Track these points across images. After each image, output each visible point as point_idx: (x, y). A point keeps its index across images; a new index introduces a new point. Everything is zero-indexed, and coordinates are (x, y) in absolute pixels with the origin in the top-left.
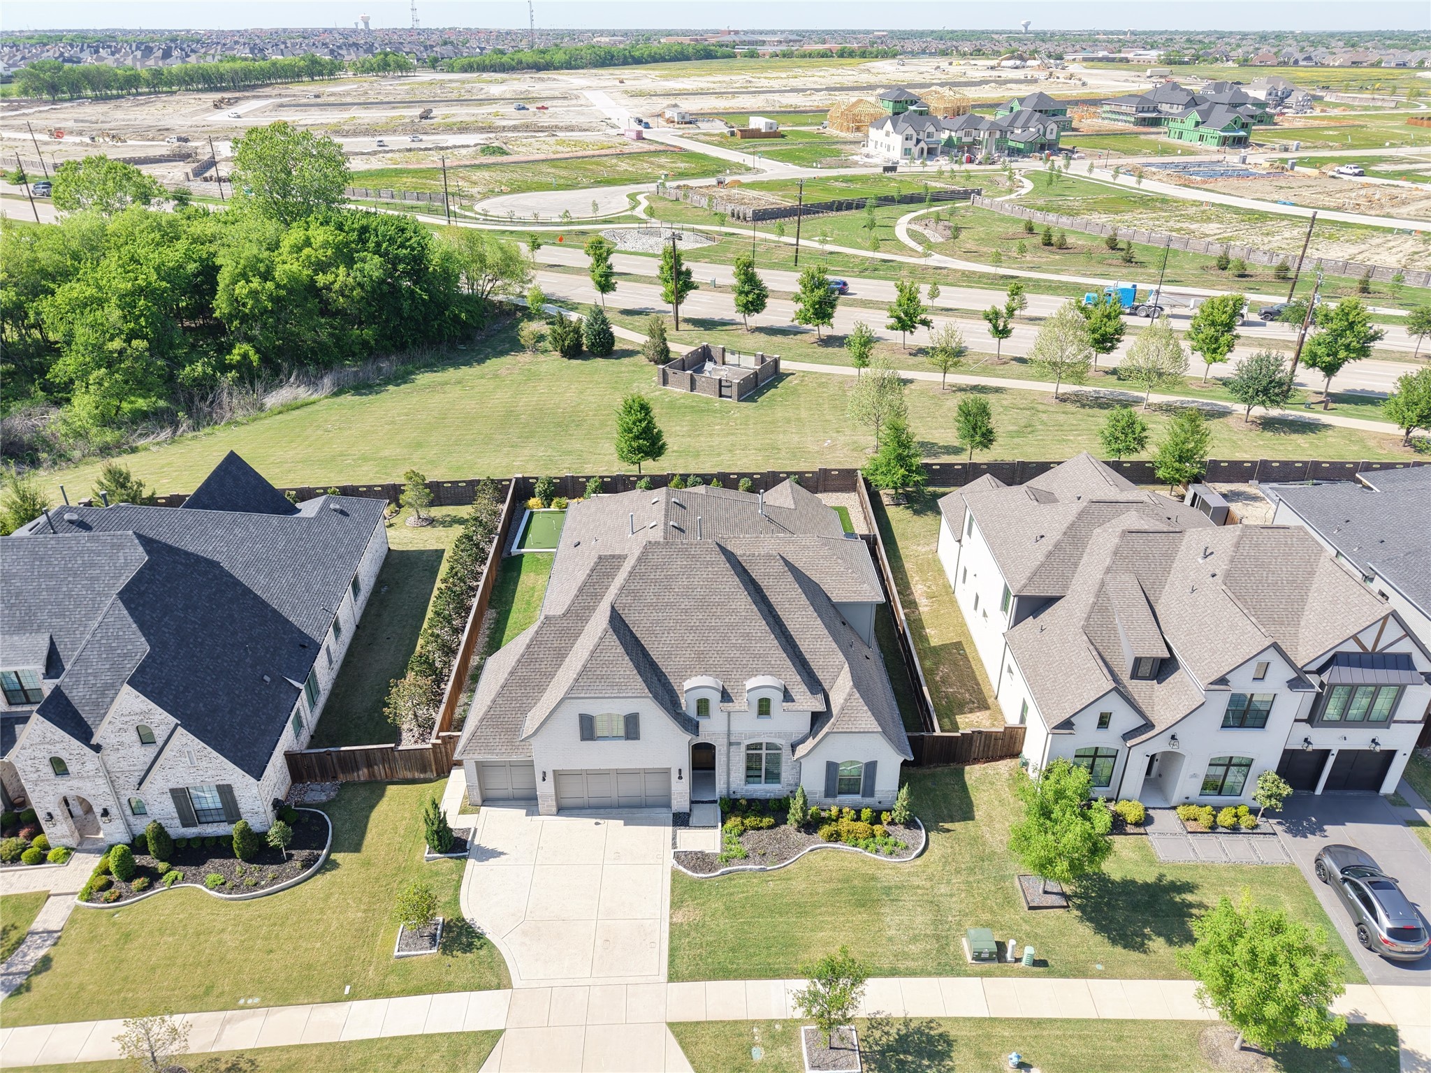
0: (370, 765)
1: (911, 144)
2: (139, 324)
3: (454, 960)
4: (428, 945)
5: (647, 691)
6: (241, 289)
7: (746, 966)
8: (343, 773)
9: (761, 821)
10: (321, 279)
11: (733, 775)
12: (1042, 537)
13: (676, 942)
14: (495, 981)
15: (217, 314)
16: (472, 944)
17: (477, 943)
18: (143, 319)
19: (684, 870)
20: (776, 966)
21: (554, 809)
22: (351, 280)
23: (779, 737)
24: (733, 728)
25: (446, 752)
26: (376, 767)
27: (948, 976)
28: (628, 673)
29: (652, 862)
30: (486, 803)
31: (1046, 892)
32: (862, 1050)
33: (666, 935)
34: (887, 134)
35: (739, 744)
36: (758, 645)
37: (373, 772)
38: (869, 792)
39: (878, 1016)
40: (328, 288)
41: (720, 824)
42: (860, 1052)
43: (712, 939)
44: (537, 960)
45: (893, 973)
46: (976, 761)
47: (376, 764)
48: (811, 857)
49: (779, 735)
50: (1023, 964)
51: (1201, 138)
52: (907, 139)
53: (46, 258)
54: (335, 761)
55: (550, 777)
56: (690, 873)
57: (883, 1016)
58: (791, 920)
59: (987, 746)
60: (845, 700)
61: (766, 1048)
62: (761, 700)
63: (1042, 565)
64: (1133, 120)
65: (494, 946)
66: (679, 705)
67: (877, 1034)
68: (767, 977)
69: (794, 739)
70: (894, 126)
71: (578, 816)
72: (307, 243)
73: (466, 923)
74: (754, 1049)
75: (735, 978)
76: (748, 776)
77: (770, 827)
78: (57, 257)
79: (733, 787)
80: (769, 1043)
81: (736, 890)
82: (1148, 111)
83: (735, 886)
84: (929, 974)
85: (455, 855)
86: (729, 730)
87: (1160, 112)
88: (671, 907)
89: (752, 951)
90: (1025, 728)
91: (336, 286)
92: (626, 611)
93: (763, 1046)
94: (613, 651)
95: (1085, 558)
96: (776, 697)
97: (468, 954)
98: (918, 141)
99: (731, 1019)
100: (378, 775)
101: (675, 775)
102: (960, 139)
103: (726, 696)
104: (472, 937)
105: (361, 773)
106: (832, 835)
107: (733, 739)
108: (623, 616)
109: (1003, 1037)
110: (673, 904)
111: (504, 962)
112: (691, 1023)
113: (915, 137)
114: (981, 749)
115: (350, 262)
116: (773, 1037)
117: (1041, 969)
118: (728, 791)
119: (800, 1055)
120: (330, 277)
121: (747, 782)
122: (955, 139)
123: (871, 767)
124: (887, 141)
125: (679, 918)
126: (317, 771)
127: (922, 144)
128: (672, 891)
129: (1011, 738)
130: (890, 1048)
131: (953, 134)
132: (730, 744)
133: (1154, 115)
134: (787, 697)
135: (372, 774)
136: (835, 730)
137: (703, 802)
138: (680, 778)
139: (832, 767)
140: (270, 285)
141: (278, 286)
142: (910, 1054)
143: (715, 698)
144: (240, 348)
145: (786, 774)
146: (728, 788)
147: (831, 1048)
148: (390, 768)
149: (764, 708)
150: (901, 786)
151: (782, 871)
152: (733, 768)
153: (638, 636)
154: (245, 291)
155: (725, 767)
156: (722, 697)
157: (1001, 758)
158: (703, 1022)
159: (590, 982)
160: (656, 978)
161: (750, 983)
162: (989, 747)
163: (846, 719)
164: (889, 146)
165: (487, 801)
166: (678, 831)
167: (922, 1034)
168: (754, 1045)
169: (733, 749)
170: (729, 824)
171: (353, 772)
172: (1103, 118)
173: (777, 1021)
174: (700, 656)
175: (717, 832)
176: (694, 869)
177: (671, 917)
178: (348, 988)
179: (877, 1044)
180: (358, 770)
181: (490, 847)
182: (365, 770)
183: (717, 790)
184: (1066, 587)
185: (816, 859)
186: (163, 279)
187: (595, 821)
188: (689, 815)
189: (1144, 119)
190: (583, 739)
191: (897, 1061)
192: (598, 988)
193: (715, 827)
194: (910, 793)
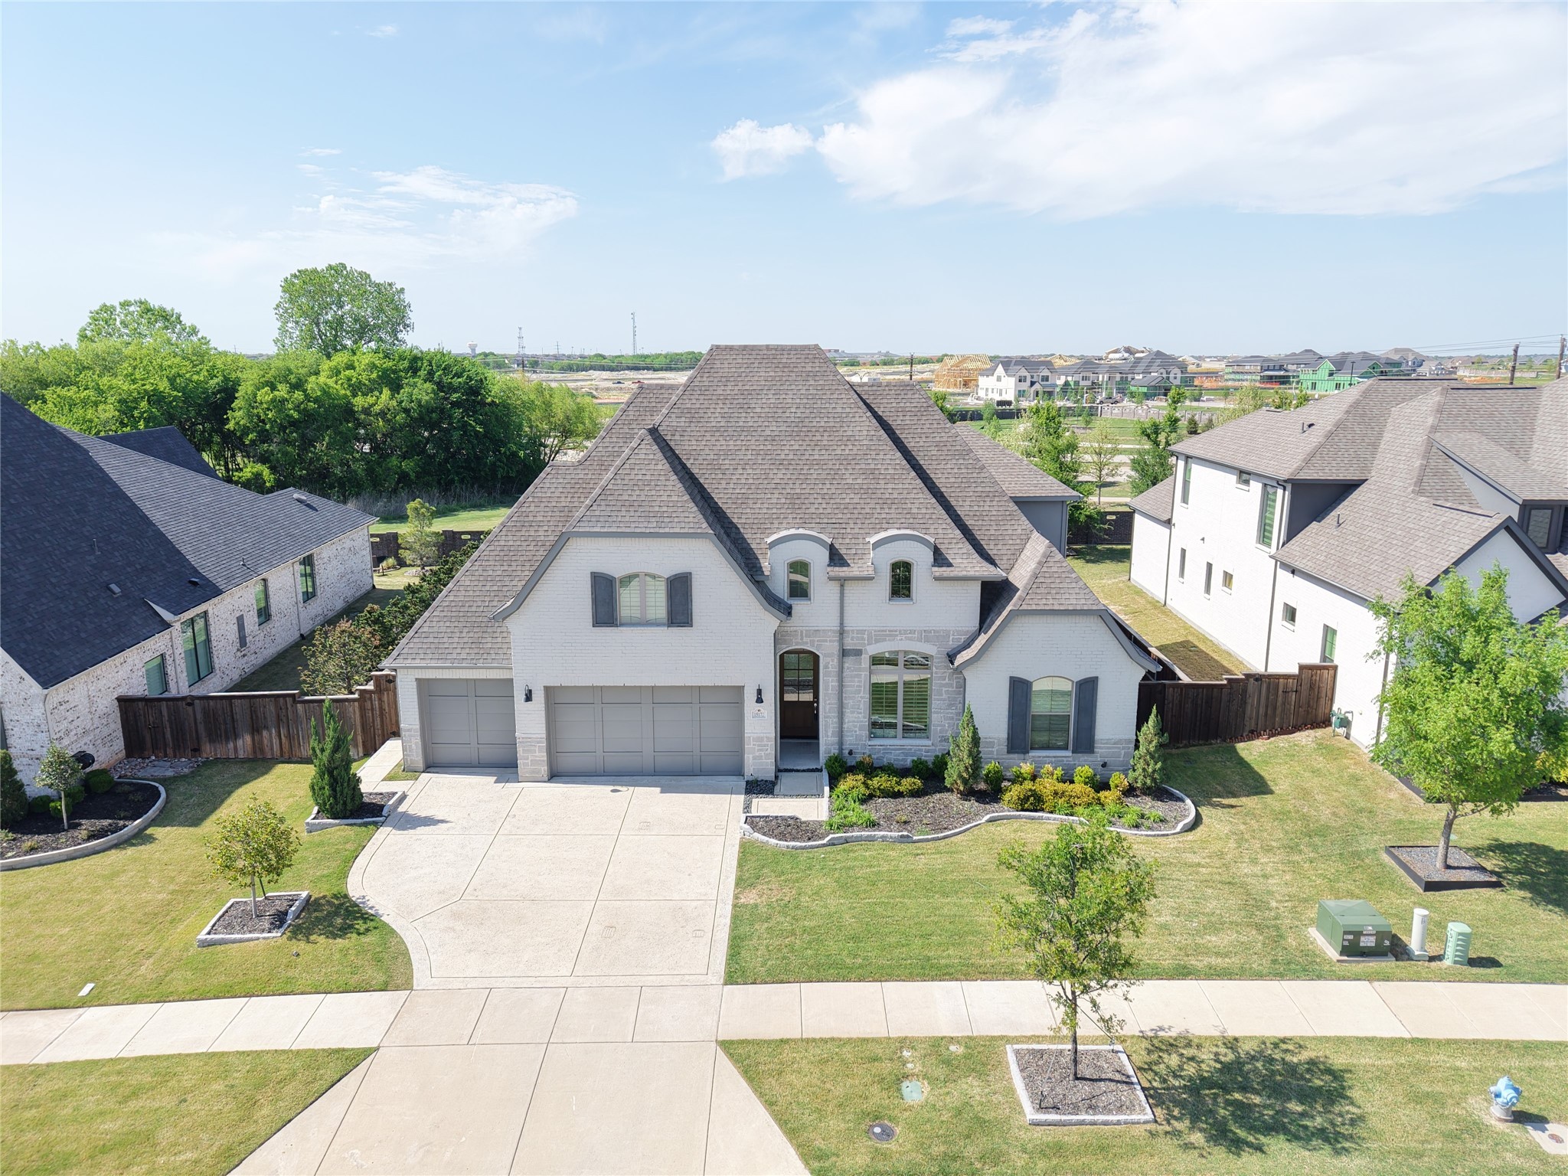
0: (255, 729)
1: (1025, 386)
2: (136, 428)
3: (309, 947)
4: (267, 925)
5: (705, 525)
6: (265, 395)
7: (882, 962)
8: (212, 741)
9: (899, 783)
10: (359, 402)
11: (849, 717)
12: (1310, 426)
13: (744, 929)
14: (381, 978)
15: (231, 426)
16: (351, 926)
17: (360, 925)
18: (142, 422)
19: (765, 838)
20: (943, 962)
21: (544, 770)
22: (395, 404)
23: (927, 640)
24: (851, 623)
25: (381, 709)
26: (265, 733)
27: (1298, 978)
28: (675, 498)
29: (706, 833)
30: (428, 770)
31: (1448, 867)
32: (1146, 1085)
33: (726, 921)
34: (999, 379)
35: (858, 653)
36: (890, 486)
37: (261, 742)
38: (1085, 743)
39: (1161, 1034)
40: (366, 411)
41: (827, 789)
42: (1143, 1089)
43: (813, 924)
44: (470, 951)
45: (1183, 973)
46: (1254, 734)
47: (266, 728)
48: (992, 828)
49: (926, 636)
50: (1447, 962)
51: (1338, 386)
52: (1020, 381)
53: (45, 368)
54: (199, 716)
55: (539, 697)
56: (773, 841)
57: (1173, 1033)
58: (965, 901)
59: (1271, 705)
60: (1039, 563)
61: (933, 1081)
62: (895, 566)
63: (1321, 446)
64: (1259, 378)
65: (393, 932)
66: (760, 569)
67: (1174, 1060)
68: (924, 978)
69: (952, 644)
70: (1006, 370)
71: (585, 783)
72: (351, 366)
73: (350, 900)
74: (904, 1085)
75: (860, 979)
76: (874, 725)
77: (916, 794)
78: (64, 369)
79: (850, 741)
80: (940, 1072)
81: (857, 863)
82: (1274, 370)
83: (855, 859)
84: (1259, 976)
85: (359, 821)
86: (842, 624)
87: (1286, 371)
88: (737, 885)
89: (892, 940)
90: (1335, 668)
91: (377, 408)
92: (677, 437)
93: (925, 1077)
94: (652, 467)
95: (1387, 436)
96: (920, 558)
97: (339, 940)
98: (1032, 384)
99: (854, 1035)
100: (267, 749)
101: (750, 696)
102: (1077, 383)
103: (836, 558)
104: (356, 918)
105: (240, 743)
106: (1027, 798)
107: (850, 643)
108: (672, 444)
109: (1457, 1069)
110: (739, 882)
111: (406, 954)
112: (769, 1042)
113: (1029, 380)
114: (1262, 711)
115: (396, 387)
116: (947, 1062)
117: (1492, 971)
118: (841, 749)
119: (1011, 1091)
120: (371, 400)
121: (872, 736)
122: (1072, 383)
123: (1087, 690)
124: (999, 385)
125: (750, 897)
126: (168, 735)
127: (1037, 386)
128: (740, 865)
129: (1311, 688)
130: (1206, 1082)
131: (1070, 378)
132: (844, 653)
133: (1282, 373)
134: (939, 558)
135: (257, 747)
136: (1024, 607)
137: (798, 771)
138: (760, 700)
139: (1020, 689)
140: (298, 395)
141: (307, 397)
142: (1257, 1093)
143: (818, 557)
144: (252, 467)
145: (940, 715)
146: (841, 743)
147: (1077, 1079)
148: (289, 737)
149: (901, 582)
150: (1142, 719)
151: (943, 843)
152: (849, 703)
153: (695, 471)
154: (268, 398)
155: (834, 701)
156: (831, 559)
157: (1297, 728)
158: (795, 1041)
159: (569, 982)
160: (703, 978)
161: (890, 986)
162: (1275, 708)
163: (1042, 590)
164: (1001, 390)
165: (432, 766)
166: (755, 801)
167: (1271, 1060)
168: (906, 1077)
169: (849, 662)
170: (843, 786)
171: (227, 740)
172: (1227, 380)
173: (952, 1040)
174: (795, 504)
175: (824, 802)
176: (782, 836)
177: (736, 897)
178: (89, 986)
179: (1175, 1076)
180: (236, 736)
181: (423, 814)
182: (248, 738)
183: (822, 748)
184: (1367, 469)
185: (1004, 830)
186: (176, 389)
187: (612, 788)
188: (774, 784)
189: (1271, 377)
190: (598, 622)
191: (1228, 1103)
192: (582, 991)
193: (820, 795)
194: (1161, 730)
